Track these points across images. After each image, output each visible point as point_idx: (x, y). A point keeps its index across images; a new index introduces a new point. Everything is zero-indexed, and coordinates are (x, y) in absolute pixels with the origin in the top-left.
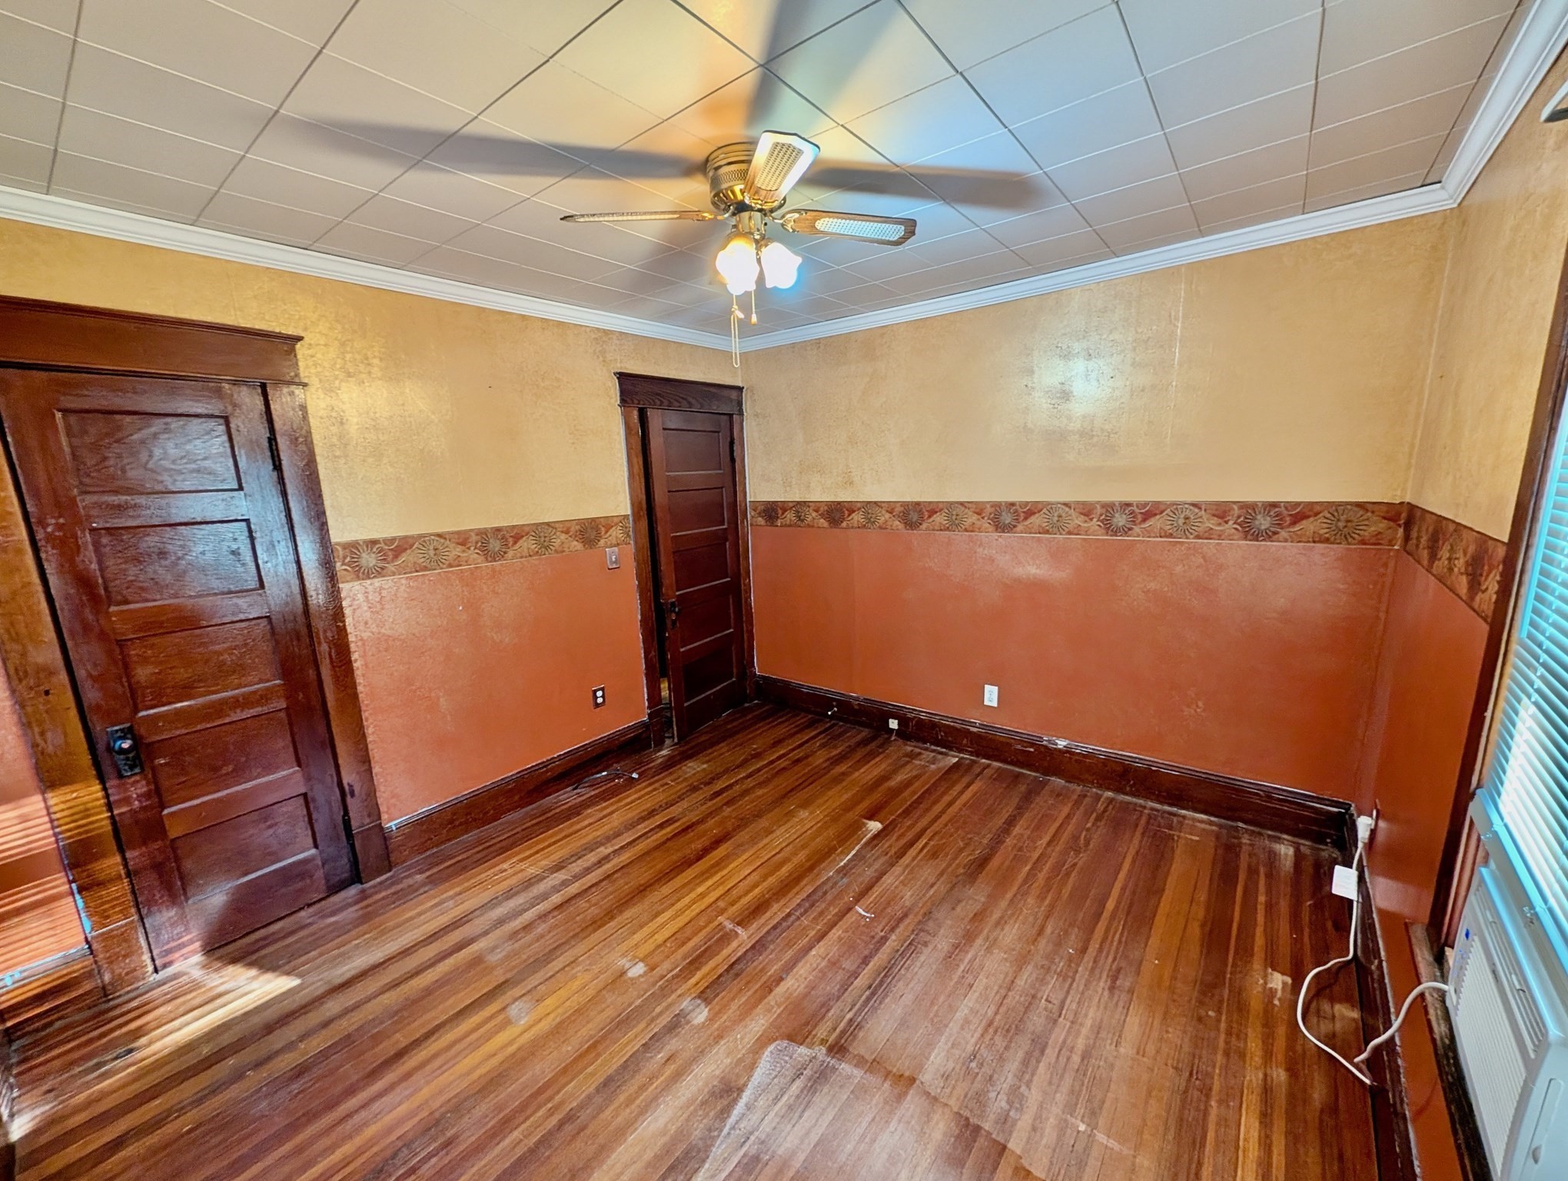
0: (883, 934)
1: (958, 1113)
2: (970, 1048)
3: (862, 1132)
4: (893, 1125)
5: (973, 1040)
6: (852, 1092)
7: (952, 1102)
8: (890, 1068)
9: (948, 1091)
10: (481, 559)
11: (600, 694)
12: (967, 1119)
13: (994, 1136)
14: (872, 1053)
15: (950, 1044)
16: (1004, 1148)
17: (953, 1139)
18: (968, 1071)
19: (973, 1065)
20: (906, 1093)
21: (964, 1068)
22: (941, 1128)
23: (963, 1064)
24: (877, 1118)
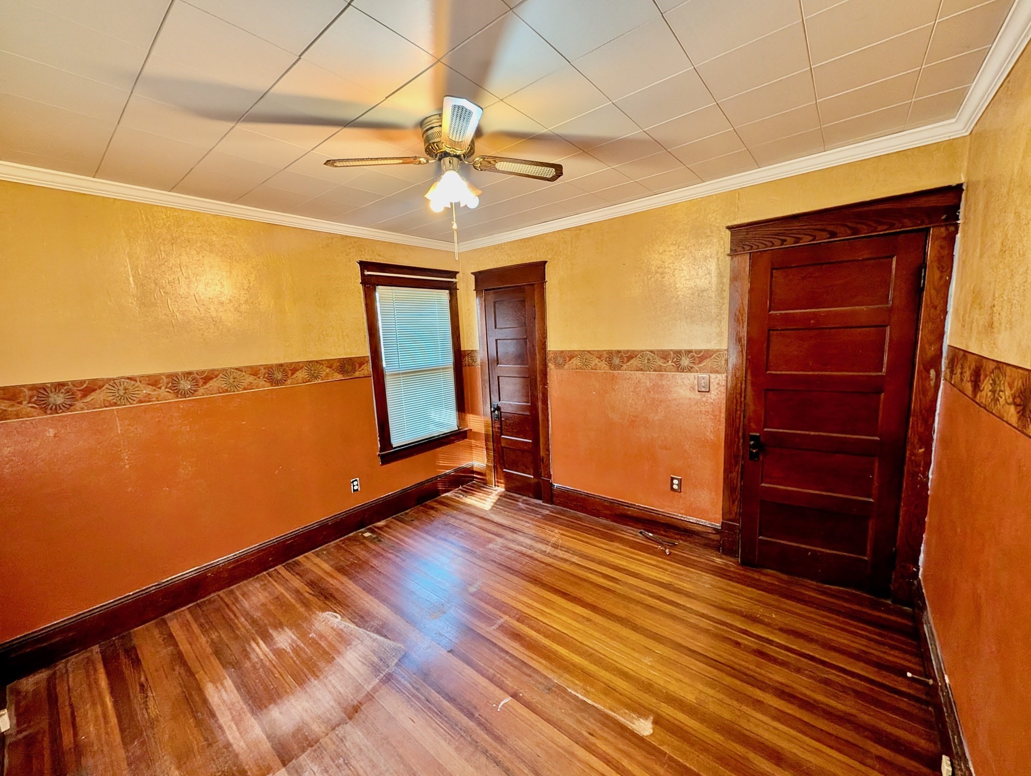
0: (477, 715)
1: (317, 741)
2: (353, 762)
3: (337, 687)
4: (332, 703)
5: (358, 767)
6: (360, 684)
7: (326, 739)
8: (364, 706)
9: (334, 739)
10: (607, 368)
11: (676, 482)
12: (312, 746)
13: (294, 760)
14: (377, 697)
15: (362, 747)
16: (284, 765)
17: (307, 734)
18: (339, 756)
19: (341, 760)
20: (345, 713)
21: (342, 754)
22: (317, 728)
23: (345, 754)
24: (340, 696)
